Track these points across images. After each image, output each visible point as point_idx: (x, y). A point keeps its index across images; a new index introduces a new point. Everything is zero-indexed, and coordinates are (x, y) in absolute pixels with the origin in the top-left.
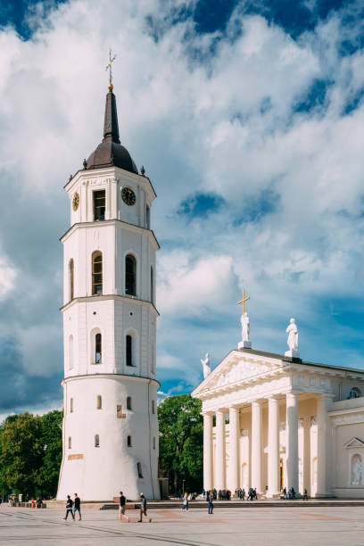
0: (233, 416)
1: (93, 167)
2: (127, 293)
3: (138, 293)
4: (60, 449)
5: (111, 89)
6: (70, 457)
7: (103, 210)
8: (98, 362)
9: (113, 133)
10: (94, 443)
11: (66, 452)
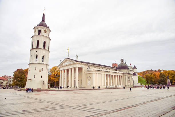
0: (66, 71)
1: (39, 26)
2: (43, 48)
3: (46, 48)
4: (27, 78)
5: (44, 13)
6: (29, 80)
7: (40, 33)
8: (36, 61)
9: (43, 20)
10: (34, 77)
11: (28, 79)
